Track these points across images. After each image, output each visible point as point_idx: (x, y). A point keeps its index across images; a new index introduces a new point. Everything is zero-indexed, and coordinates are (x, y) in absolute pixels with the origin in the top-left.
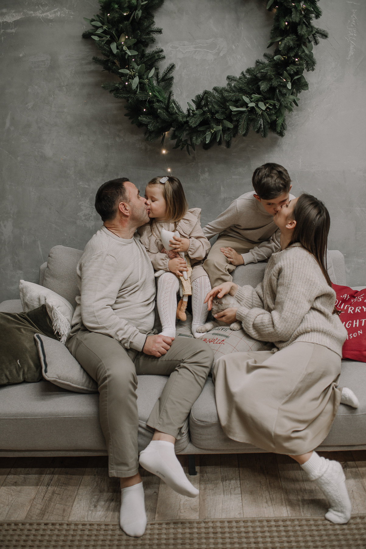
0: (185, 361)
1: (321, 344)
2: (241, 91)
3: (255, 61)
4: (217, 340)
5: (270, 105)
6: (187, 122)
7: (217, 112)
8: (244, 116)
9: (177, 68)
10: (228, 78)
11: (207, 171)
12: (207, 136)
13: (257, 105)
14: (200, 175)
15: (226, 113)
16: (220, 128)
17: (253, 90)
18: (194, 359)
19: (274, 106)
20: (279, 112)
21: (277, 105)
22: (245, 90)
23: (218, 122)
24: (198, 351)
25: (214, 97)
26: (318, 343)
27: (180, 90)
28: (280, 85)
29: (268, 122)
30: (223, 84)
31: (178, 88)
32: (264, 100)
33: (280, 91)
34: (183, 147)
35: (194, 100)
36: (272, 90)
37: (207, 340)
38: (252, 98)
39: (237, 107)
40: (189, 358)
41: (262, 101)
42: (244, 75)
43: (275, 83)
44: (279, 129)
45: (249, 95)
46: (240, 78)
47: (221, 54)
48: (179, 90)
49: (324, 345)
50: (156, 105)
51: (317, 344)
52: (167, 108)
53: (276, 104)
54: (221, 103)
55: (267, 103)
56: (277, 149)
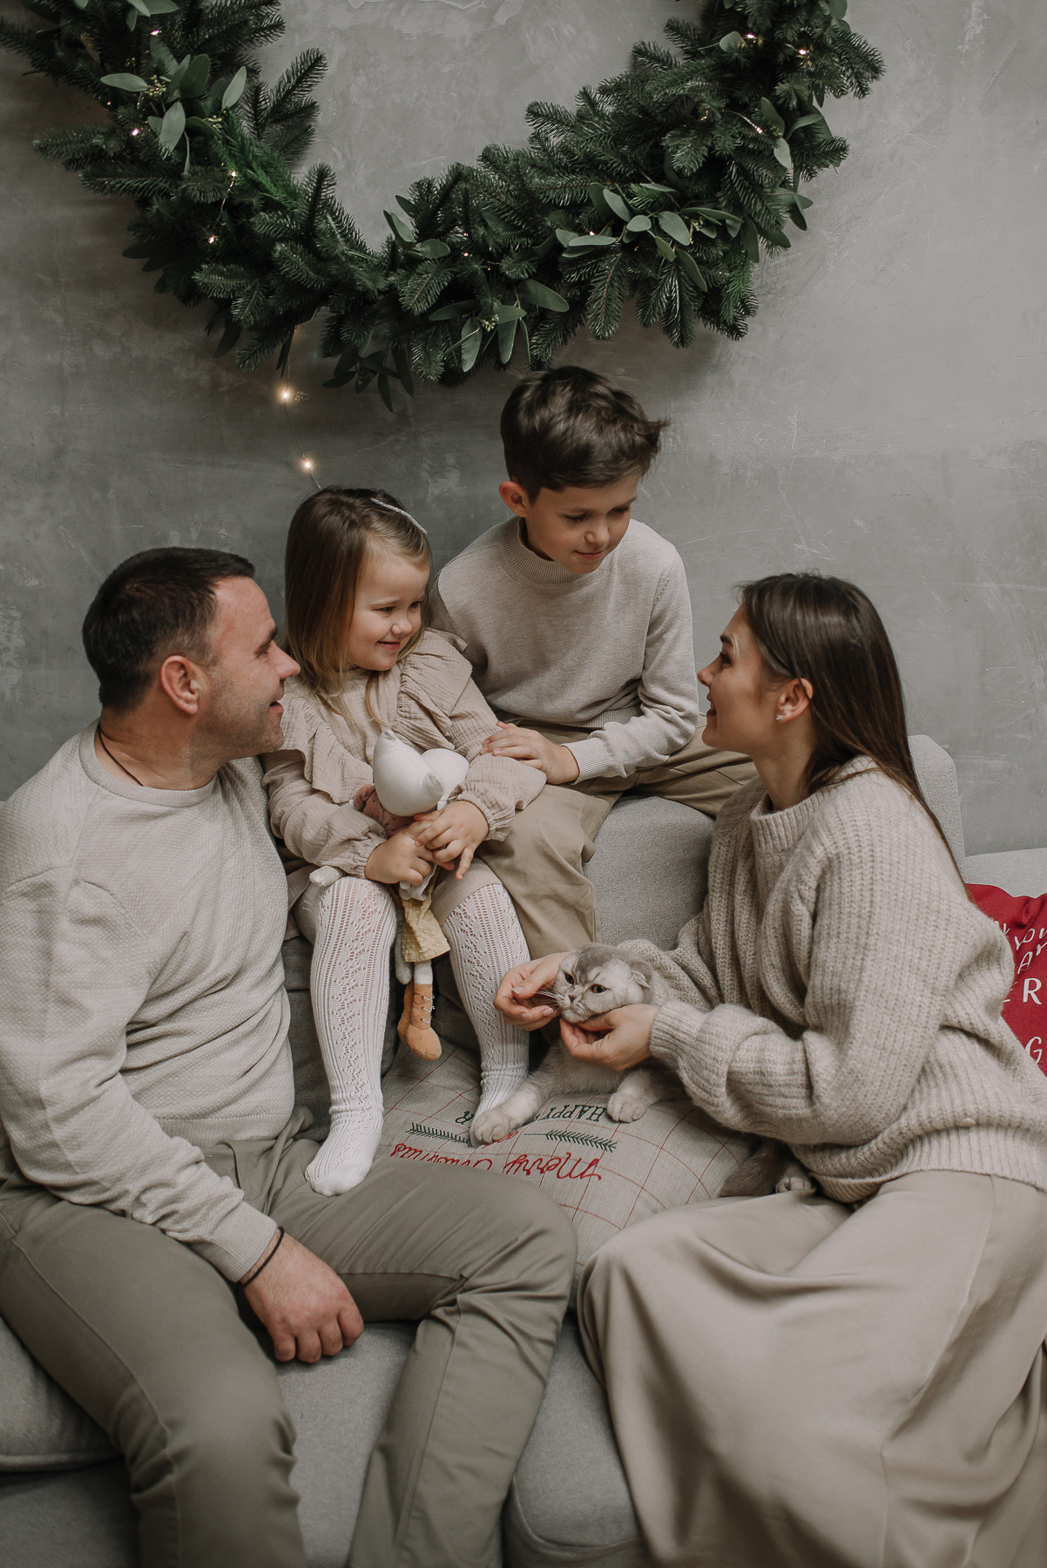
0: (473, 1281)
1: (1017, 1178)
2: (591, 166)
3: (630, 49)
4: (570, 1164)
5: (707, 224)
6: (392, 293)
7: (504, 251)
8: (608, 266)
9: (331, 67)
10: (534, 112)
11: (454, 467)
12: (465, 346)
13: (656, 224)
14: (427, 482)
15: (535, 254)
16: (517, 312)
17: (636, 163)
18: (509, 1273)
19: (722, 229)
20: (738, 252)
21: (731, 227)
22: (606, 163)
23: (510, 289)
24: (522, 1238)
25: (490, 191)
26: (1006, 1173)
27: (344, 157)
28: (742, 150)
29: (696, 288)
30: (515, 136)
31: (334, 149)
32: (681, 202)
33: (743, 172)
34: (366, 381)
35: (408, 197)
36: (714, 165)
37: (531, 1159)
38: (631, 196)
39: (582, 233)
40: (489, 1271)
41: (671, 208)
42: (592, 104)
43: (726, 143)
44: (730, 313)
45: (622, 182)
46: (581, 117)
47: (501, 18)
48: (339, 156)
49: (1027, 1180)
50: (262, 222)
51: (1004, 1178)
52: (306, 236)
53: (727, 221)
54: (521, 216)
55: (696, 216)
56: (710, 380)
